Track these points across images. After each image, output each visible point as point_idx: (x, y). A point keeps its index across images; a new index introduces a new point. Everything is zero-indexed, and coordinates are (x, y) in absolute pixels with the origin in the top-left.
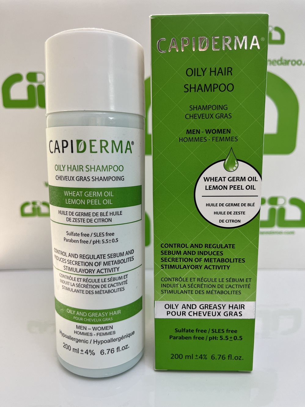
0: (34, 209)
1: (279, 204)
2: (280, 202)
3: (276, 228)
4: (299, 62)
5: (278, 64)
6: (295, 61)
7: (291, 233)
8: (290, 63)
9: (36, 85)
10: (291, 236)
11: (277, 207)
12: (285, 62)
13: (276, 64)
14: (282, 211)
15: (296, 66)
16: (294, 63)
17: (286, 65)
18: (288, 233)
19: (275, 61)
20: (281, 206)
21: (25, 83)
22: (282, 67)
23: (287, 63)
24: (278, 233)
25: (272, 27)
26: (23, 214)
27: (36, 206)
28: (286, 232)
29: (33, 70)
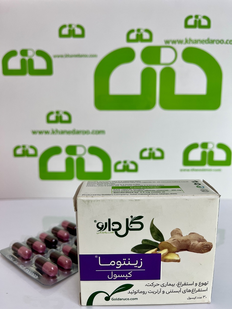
0: (23, 151)
1: (209, 148)
2: (210, 146)
3: (207, 167)
4: (222, 42)
5: (206, 43)
6: (218, 41)
7: (219, 170)
8: (215, 42)
9: (27, 58)
10: (218, 173)
11: (207, 151)
12: (211, 41)
13: (204, 43)
14: (212, 153)
15: (220, 44)
16: (218, 42)
17: (211, 44)
18: (216, 170)
19: (204, 41)
20: (210, 150)
21: (19, 57)
22: (209, 45)
23: (212, 42)
24: (209, 170)
25: (201, 16)
26: (16, 155)
27: (25, 149)
28: (215, 169)
29: (25, 47)
